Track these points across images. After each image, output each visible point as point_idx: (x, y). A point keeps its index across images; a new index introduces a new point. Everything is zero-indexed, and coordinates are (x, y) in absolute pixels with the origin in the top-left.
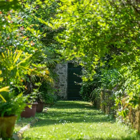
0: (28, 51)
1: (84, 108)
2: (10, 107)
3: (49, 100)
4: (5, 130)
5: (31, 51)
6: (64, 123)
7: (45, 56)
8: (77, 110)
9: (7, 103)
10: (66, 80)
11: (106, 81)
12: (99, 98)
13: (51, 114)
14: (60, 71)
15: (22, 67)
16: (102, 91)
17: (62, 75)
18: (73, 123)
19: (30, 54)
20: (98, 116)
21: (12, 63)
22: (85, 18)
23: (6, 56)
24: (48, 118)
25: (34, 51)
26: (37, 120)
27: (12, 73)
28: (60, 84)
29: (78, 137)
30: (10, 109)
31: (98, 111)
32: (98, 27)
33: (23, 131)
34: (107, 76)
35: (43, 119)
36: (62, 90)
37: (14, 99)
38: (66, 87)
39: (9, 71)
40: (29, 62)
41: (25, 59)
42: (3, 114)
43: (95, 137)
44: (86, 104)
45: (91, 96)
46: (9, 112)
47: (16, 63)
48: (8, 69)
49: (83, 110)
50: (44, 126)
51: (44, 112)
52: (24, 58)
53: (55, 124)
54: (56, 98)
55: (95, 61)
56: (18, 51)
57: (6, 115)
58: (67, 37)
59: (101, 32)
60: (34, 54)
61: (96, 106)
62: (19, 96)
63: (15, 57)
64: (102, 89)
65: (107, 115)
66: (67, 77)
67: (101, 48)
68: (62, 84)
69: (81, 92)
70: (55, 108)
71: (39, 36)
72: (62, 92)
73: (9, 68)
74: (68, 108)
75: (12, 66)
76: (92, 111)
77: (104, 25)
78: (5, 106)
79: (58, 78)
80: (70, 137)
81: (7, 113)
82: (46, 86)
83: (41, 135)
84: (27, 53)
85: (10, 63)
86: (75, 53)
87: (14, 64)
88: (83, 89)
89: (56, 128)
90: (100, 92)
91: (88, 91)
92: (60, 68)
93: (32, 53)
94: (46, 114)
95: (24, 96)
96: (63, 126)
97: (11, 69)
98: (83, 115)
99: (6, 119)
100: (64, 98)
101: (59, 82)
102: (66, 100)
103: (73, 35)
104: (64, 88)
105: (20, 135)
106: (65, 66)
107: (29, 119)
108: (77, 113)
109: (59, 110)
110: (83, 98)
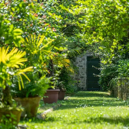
0: (50, 36)
1: (103, 97)
2: (34, 88)
3: (70, 91)
4: (30, 110)
5: (53, 37)
6: (85, 106)
7: (66, 39)
8: (97, 98)
9: (32, 85)
10: (85, 72)
11: (123, 70)
12: (117, 86)
13: (72, 101)
14: (79, 64)
15: (45, 51)
16: (120, 79)
17: (81, 68)
18: (92, 106)
19: (52, 39)
20: (116, 102)
21: (35, 47)
22: (103, 3)
23: (30, 40)
24: (70, 104)
25: (55, 37)
26: (59, 105)
27: (35, 57)
28: (80, 76)
29: (98, 116)
30: (34, 90)
31: (115, 99)
32: (116, 10)
33: (47, 113)
34: (124, 65)
35: (65, 105)
36: (82, 82)
37: (37, 81)
38: (86, 79)
39: (33, 55)
40: (51, 46)
41: (48, 44)
42: (27, 95)
43: (114, 116)
44: (104, 94)
45: (109, 85)
46: (33, 92)
47: (39, 48)
48: (32, 53)
49: (102, 98)
50: (66, 109)
51: (65, 100)
52: (46, 43)
53: (76, 107)
54: (76, 88)
55: (113, 45)
56: (41, 36)
57: (30, 96)
58: (86, 22)
59: (119, 15)
60: (56, 39)
61: (113, 95)
62: (42, 78)
63: (38, 42)
64: (119, 78)
65: (124, 101)
66: (86, 69)
67: (119, 32)
68: (82, 76)
69: (100, 82)
70: (75, 97)
71: (61, 20)
72: (82, 84)
73: (32, 51)
74: (87, 97)
75: (36, 49)
76: (110, 99)
77: (122, 8)
78: (30, 87)
79: (78, 71)
80: (91, 116)
81: (32, 93)
82: (67, 78)
83: (63, 116)
84: (49, 38)
85: (34, 47)
86: (94, 38)
87: (37, 48)
88: (101, 79)
89: (77, 110)
90: (117, 81)
91: (106, 80)
92: (80, 61)
93: (54, 38)
94: (67, 101)
95: (47, 78)
96: (84, 109)
97: (35, 53)
98: (102, 101)
99: (30, 99)
100: (84, 89)
101: (79, 74)
102: (86, 91)
103: (92, 20)
104: (84, 80)
105: (44, 116)
106: (84, 59)
107: (52, 104)
108: (96, 100)
109: (79, 99)
110: (102, 87)
